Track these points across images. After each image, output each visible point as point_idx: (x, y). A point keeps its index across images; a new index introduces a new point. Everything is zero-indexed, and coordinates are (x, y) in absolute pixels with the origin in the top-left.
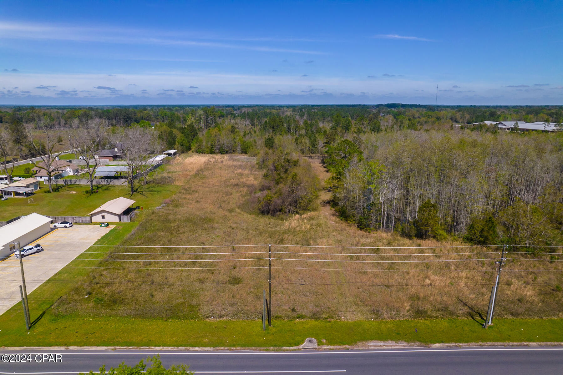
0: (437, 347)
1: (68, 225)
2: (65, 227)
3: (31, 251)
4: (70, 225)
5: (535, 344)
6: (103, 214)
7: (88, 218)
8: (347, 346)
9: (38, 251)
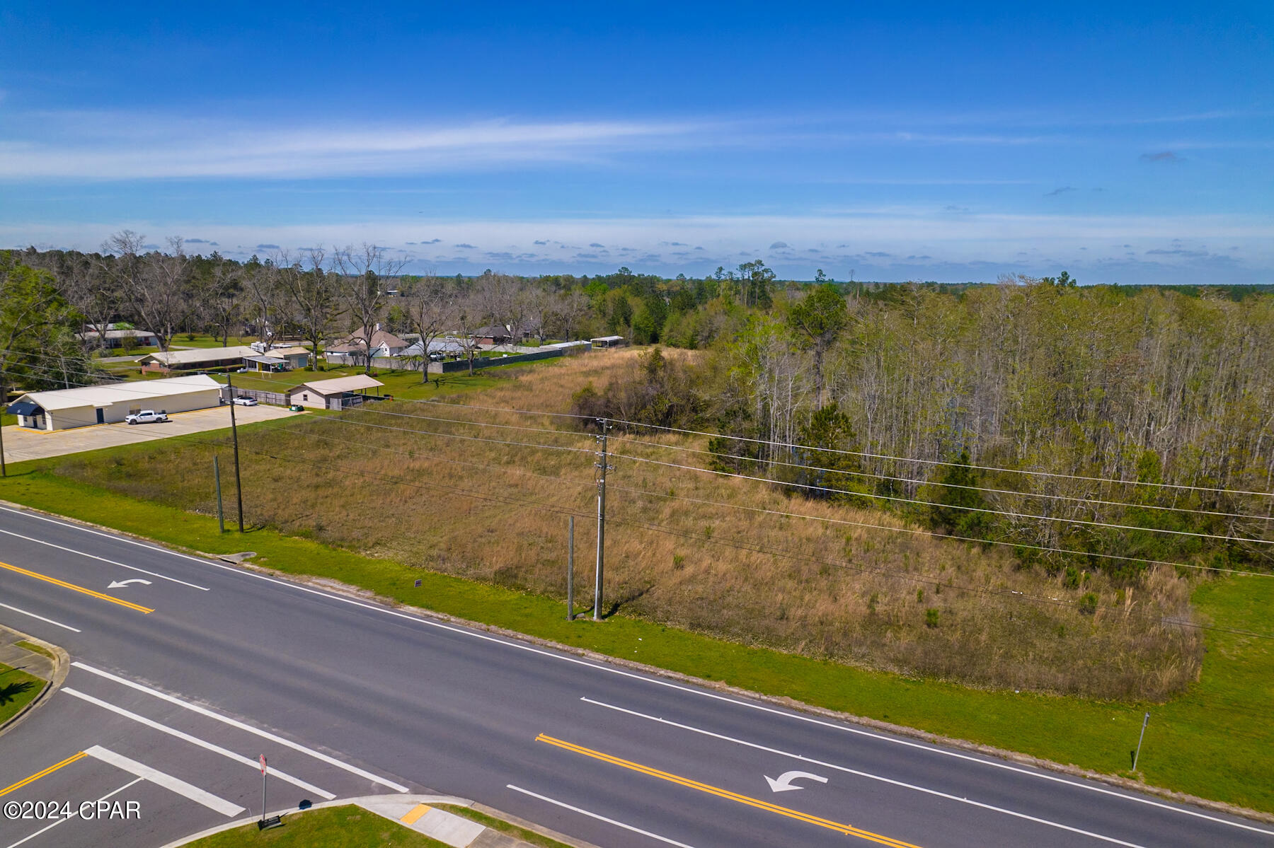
0: (410, 612)
1: (247, 402)
2: (245, 405)
3: (148, 418)
4: (252, 403)
5: (601, 657)
6: (306, 392)
7: (283, 397)
8: (278, 573)
9: (159, 421)
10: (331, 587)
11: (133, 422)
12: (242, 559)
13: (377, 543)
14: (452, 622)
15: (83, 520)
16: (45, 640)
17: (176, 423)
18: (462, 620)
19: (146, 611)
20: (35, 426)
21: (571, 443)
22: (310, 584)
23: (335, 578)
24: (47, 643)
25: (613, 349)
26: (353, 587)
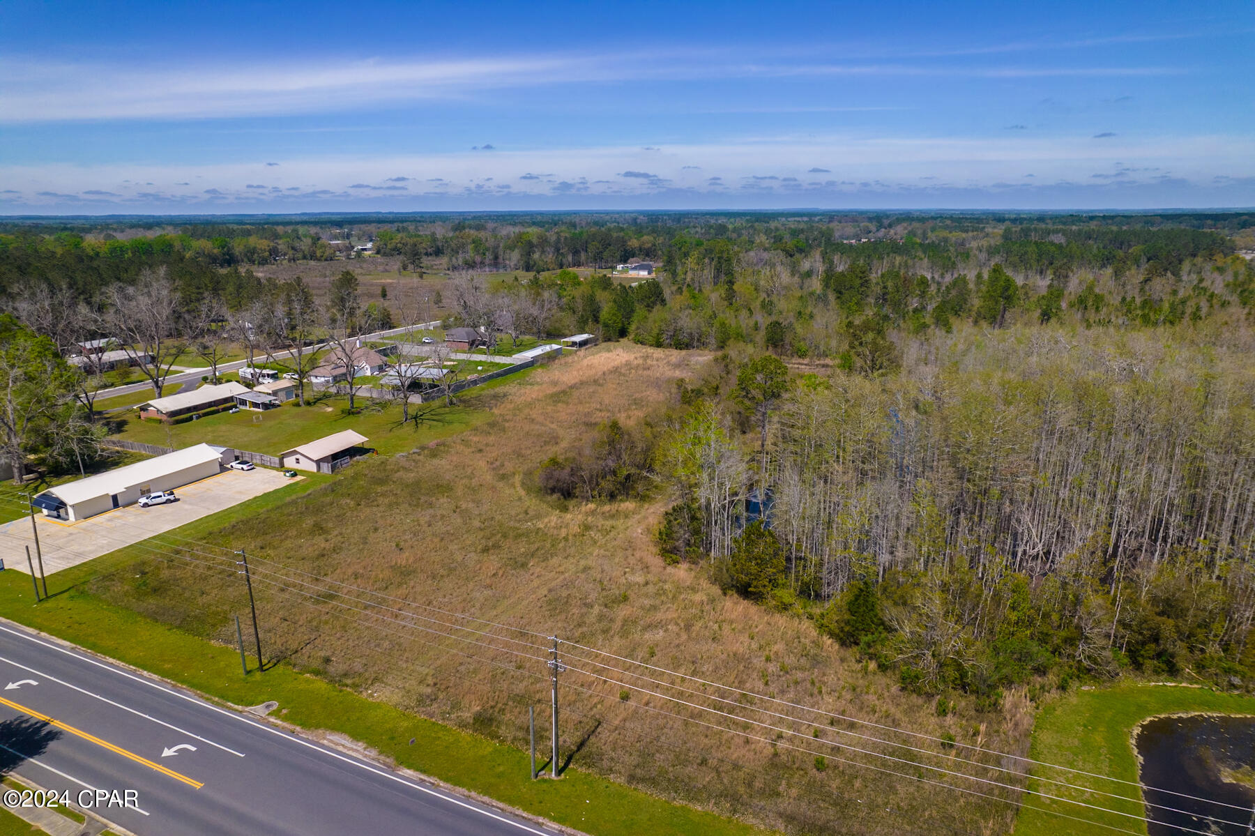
0: (407, 776)
1: (245, 467)
2: (242, 469)
3: (158, 500)
4: (250, 468)
5: (556, 827)
6: (298, 456)
7: (277, 460)
8: (298, 729)
9: (168, 501)
10: (343, 745)
11: (146, 505)
12: (267, 713)
13: (376, 679)
14: (441, 787)
15: (127, 663)
16: (124, 827)
17: (185, 502)
18: (449, 786)
19: (198, 785)
20: (59, 517)
21: (538, 516)
22: (325, 742)
23: (344, 732)
24: (124, 830)
25: (582, 352)
26: (360, 744)
